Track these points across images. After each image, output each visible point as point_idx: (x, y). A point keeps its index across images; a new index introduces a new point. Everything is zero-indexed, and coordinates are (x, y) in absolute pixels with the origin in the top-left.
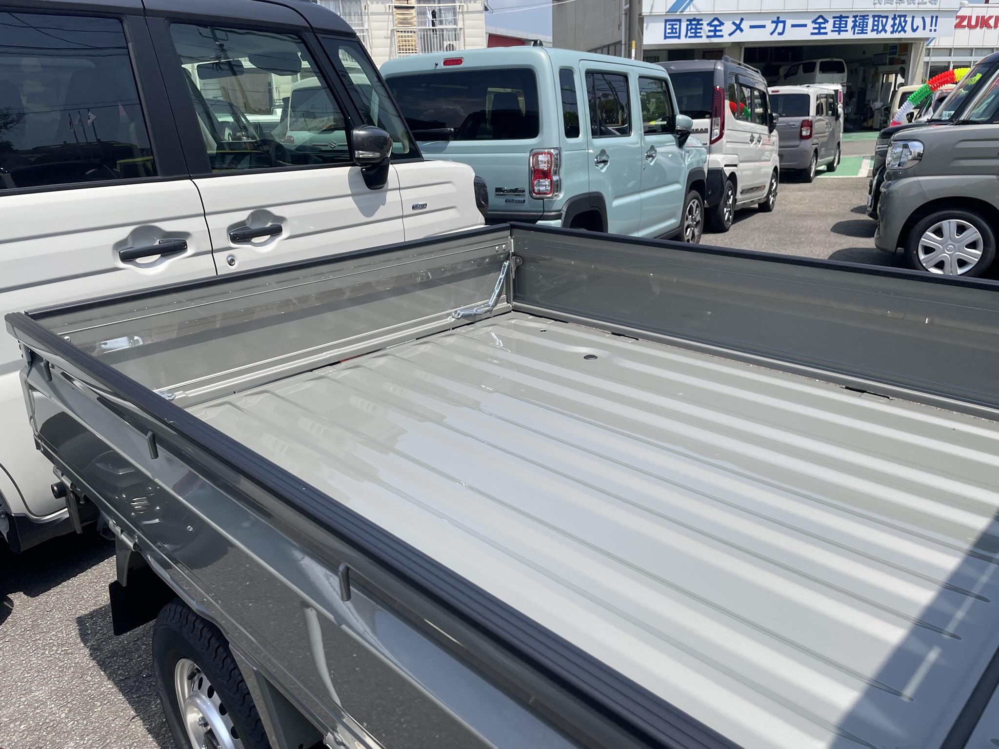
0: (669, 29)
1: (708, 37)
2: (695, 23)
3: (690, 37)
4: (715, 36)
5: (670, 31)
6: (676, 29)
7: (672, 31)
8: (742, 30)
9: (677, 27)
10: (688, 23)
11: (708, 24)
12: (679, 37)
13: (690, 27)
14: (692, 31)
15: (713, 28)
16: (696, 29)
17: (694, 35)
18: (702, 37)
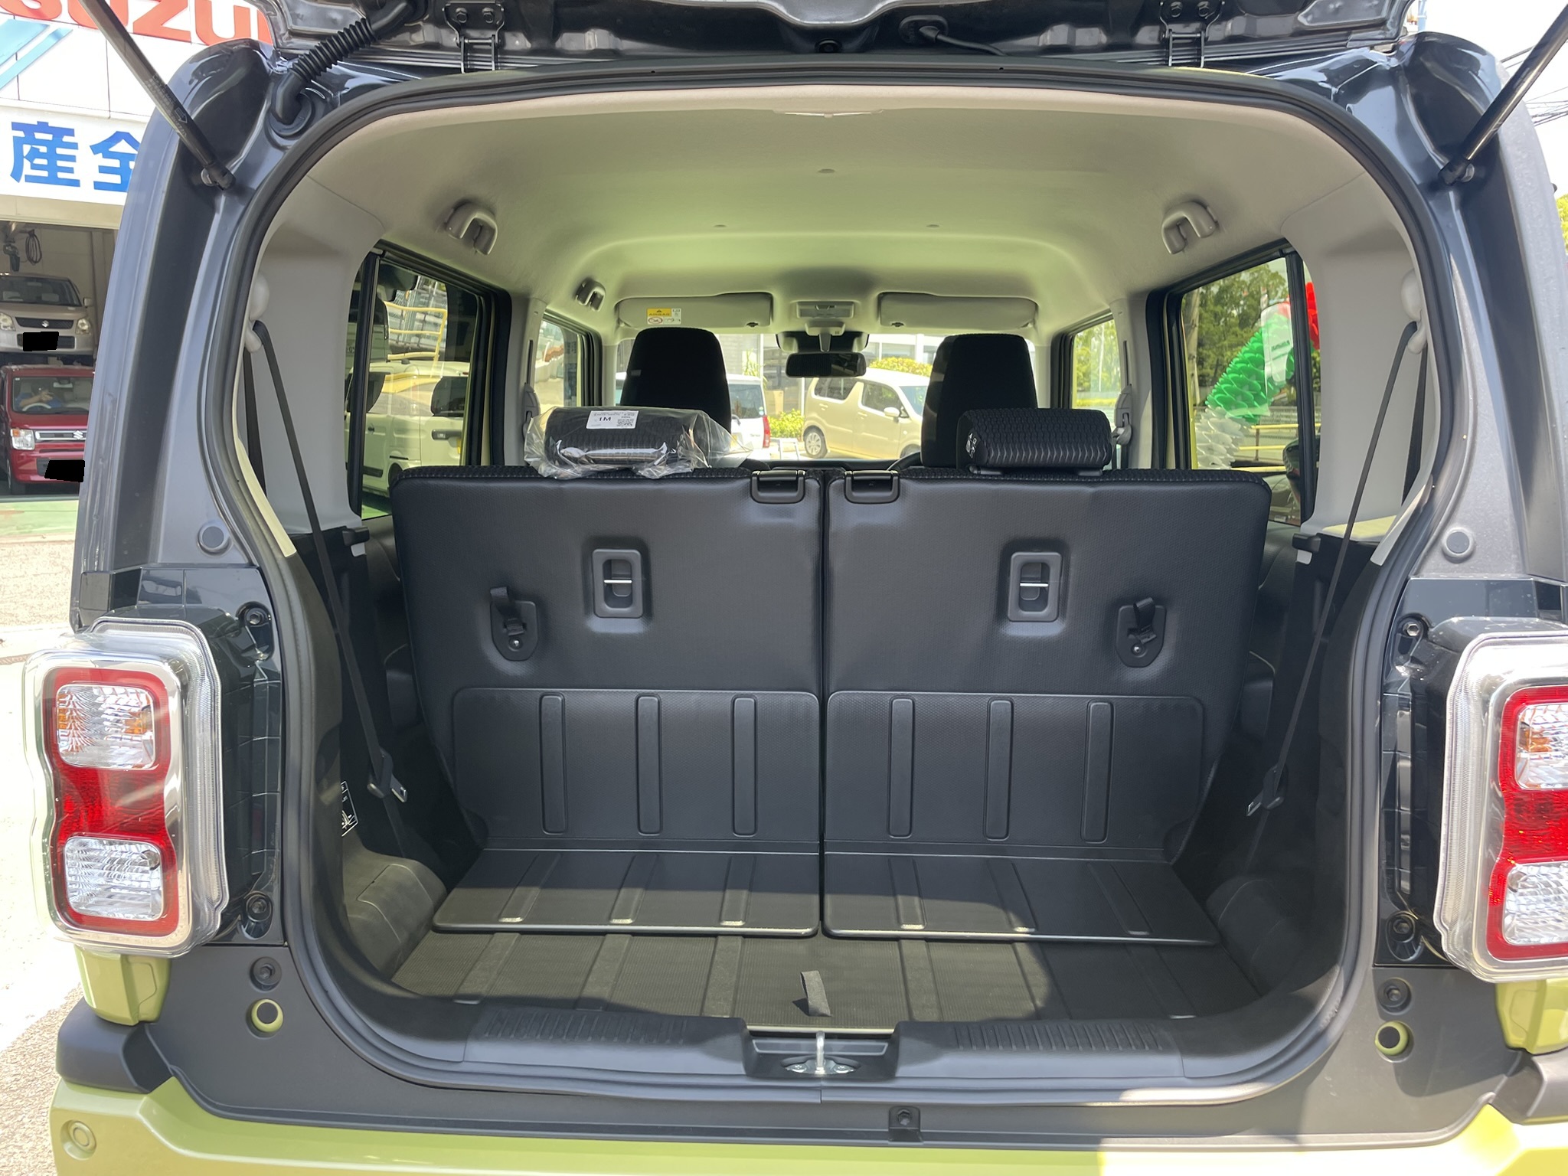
1: (99, 186)
3: (30, 179)
10: (21, 134)
11: (96, 149)
13: (26, 149)
14: (37, 161)
15: (116, 163)
16: (52, 156)
17: (45, 174)
18: (75, 183)
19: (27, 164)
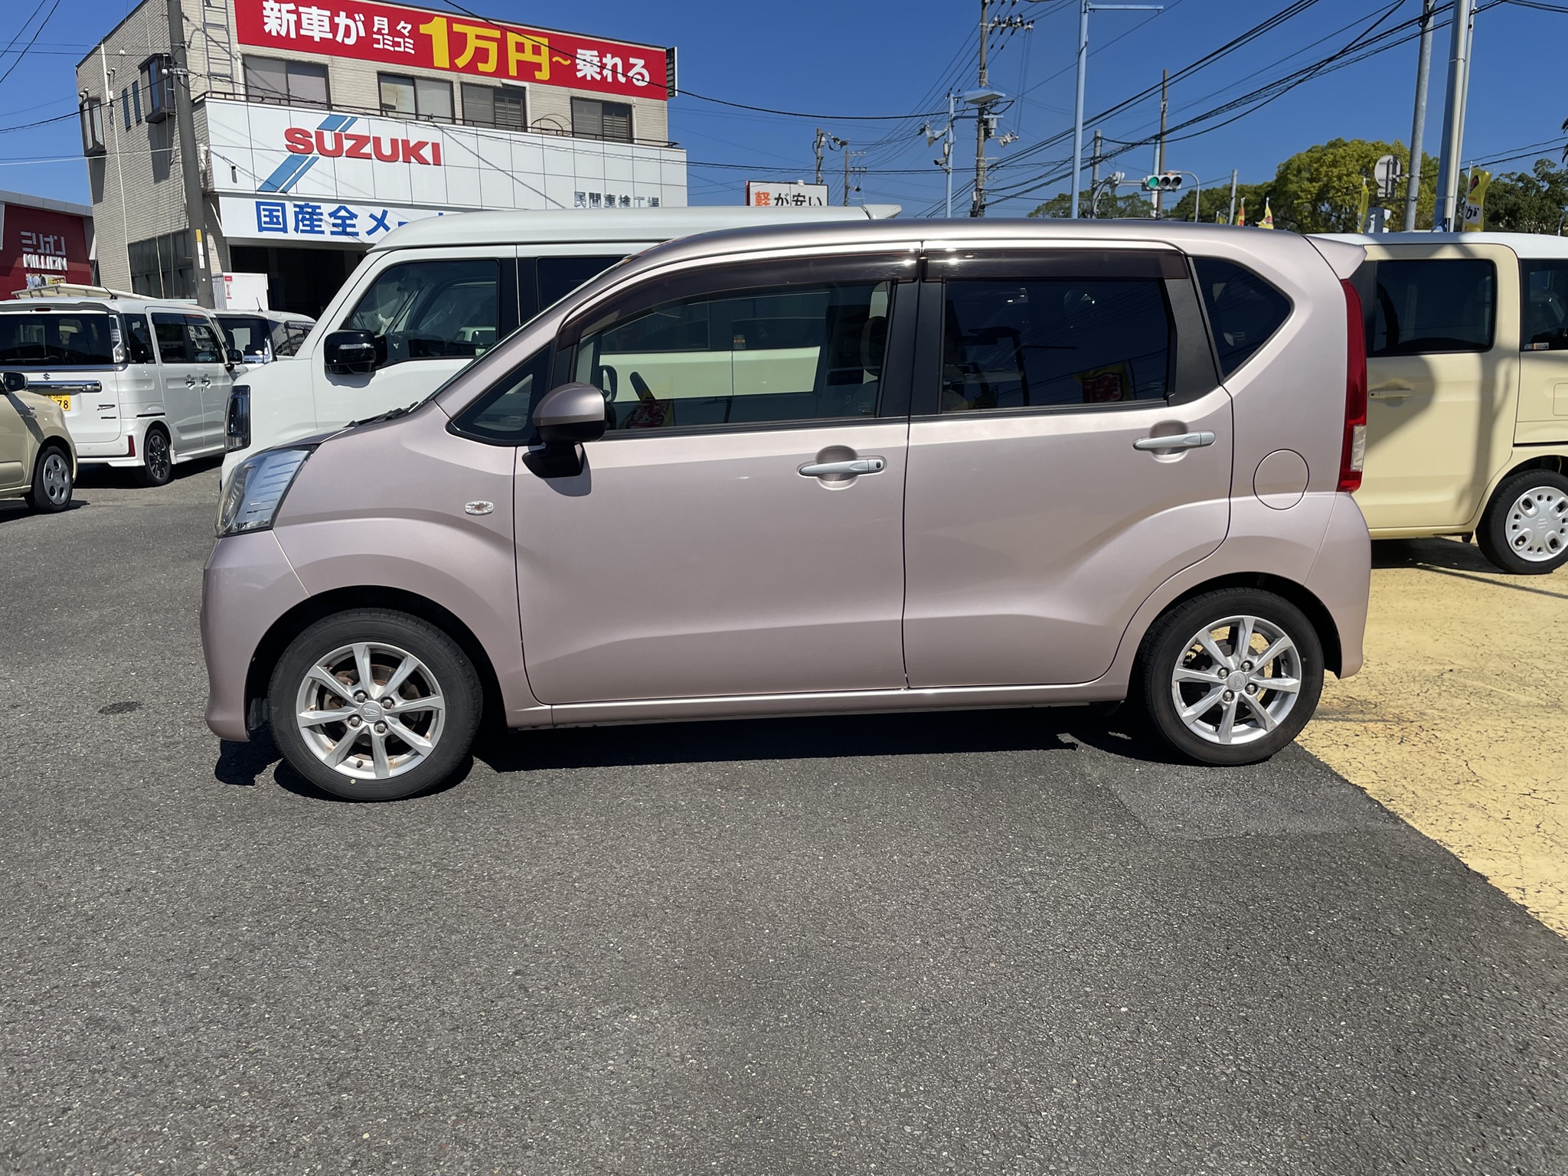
0: (265, 216)
2: (308, 213)
3: (302, 231)
4: (344, 233)
5: (267, 219)
6: (277, 217)
7: (271, 220)
8: (387, 228)
9: (280, 214)
10: (298, 209)
11: (331, 215)
12: (285, 230)
13: (300, 216)
14: (305, 222)
15: (340, 221)
16: (311, 220)
17: (309, 228)
18: (322, 232)
19: (301, 224)
